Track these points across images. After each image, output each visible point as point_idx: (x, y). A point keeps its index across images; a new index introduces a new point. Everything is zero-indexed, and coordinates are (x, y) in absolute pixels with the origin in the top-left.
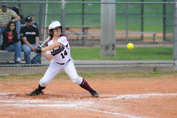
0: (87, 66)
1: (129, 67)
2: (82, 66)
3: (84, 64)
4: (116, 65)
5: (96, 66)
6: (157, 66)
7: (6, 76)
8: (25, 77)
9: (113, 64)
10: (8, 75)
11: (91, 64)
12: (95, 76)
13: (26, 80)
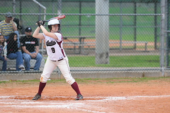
0: (82, 72)
1: (120, 73)
2: (77, 72)
3: (79, 71)
4: (108, 72)
5: (90, 72)
6: (145, 72)
7: (7, 81)
8: (24, 82)
9: (105, 71)
10: (9, 80)
11: (85, 70)
12: (88, 81)
13: (24, 85)
